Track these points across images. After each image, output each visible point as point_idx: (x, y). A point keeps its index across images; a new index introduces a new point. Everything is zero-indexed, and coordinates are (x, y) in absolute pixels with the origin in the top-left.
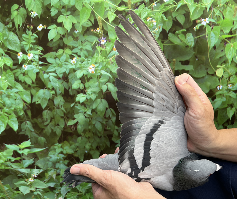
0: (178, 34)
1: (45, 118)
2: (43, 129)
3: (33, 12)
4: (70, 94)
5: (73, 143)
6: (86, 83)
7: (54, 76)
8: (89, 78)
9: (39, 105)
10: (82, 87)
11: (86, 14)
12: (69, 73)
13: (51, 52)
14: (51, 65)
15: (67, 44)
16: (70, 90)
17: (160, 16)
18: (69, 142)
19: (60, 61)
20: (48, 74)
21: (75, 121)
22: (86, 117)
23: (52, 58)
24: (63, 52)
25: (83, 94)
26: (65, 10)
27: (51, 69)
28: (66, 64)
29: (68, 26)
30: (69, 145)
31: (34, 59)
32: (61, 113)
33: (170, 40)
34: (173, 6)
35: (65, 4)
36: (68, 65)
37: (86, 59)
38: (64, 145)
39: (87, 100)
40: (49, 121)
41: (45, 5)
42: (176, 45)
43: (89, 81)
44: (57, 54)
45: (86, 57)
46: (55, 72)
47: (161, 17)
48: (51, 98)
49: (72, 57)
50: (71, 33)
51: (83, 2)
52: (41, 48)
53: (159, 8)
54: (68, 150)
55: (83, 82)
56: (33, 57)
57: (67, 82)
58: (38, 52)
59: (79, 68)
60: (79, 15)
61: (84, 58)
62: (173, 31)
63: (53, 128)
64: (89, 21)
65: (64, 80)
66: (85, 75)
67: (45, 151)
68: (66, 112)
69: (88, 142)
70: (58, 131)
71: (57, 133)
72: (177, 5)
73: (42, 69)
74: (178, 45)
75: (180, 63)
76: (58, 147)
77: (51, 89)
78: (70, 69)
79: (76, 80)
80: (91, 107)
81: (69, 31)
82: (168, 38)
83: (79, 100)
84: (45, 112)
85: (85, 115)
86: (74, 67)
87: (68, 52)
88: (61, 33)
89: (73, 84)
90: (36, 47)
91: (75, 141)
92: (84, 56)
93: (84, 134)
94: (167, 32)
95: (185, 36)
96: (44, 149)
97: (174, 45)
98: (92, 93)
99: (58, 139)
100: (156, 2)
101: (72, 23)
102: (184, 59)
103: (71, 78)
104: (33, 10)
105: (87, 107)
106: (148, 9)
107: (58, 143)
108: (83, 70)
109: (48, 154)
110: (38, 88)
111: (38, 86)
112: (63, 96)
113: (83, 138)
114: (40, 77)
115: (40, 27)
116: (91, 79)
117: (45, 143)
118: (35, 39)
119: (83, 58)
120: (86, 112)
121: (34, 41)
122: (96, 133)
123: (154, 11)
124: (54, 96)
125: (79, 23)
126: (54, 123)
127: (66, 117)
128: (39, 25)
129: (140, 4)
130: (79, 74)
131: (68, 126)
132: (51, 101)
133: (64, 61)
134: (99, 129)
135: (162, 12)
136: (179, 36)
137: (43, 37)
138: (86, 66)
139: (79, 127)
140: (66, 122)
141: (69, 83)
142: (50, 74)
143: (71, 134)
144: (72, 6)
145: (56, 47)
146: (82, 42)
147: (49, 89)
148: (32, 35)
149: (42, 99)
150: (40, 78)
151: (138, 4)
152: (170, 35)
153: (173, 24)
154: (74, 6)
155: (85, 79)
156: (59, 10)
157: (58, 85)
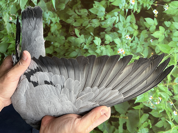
0: (147, 121)
1: (81, 10)
2: (72, 8)
3: (168, 7)
4: (101, 32)
5: (60, 32)
6: (110, 46)
7: (116, 21)
8: (114, 49)
9: (92, 7)
10: (106, 43)
11: (165, 49)
12: (118, 33)
13: (136, 20)
14: (125, 19)
15: (141, 33)
16: (104, 33)
17: (162, 107)
18: (60, 29)
19: (128, 26)
20: (118, 15)
21: (78, 35)
22: (81, 44)
23: (131, 20)
24: (135, 29)
25: (101, 43)
26: (169, 33)
27: (122, 18)
28: (125, 31)
29: (156, 34)
30: (58, 29)
31: (130, 5)
32: (85, 24)
33: (143, 114)
34: (170, 118)
35: (174, 33)
36: (125, 32)
37: (129, 47)
38: (58, 25)
39: (95, 46)
40: (79, 14)
41: (173, 17)
42: (139, 120)
43: (111, 48)
44: (134, 24)
45: (131, 47)
46: (119, 21)
47: (162, 109)
48: (98, 17)
49: (131, 36)
50: (150, 36)
51: (175, 47)
52: (139, 11)
53: (169, 107)
54: (54, 28)
55: (111, 44)
56: (132, 4)
57: (111, 31)
58: (136, 9)
59: (122, 41)
60: (165, 44)
61: (130, 46)
62: (150, 117)
63: (73, 16)
64: (159, 52)
65: (112, 28)
66: (116, 45)
67: (53, 9)
68: (86, 28)
69: (61, 45)
70: (70, 21)
71: (68, 20)
72: (171, 121)
73: (122, 11)
74: (139, 121)
75: (125, 123)
76: (56, 19)
77: (106, 17)
78: (121, 34)
79: (112, 38)
80: (90, 49)
81: (152, 35)
82: (145, 114)
83: (96, 39)
84: (86, 11)
85: (83, 44)
86: (123, 37)
87: (136, 33)
88: (150, 28)
89: (109, 35)
90: (140, 8)
91: (61, 34)
92: (132, 46)
93: (67, 41)
94: (149, 113)
95: (146, 127)
96: (55, 8)
97: (139, 118)
98: (101, 51)
99: (64, 20)
100: (173, 105)
101: (158, 38)
102: (128, 125)
103: (114, 34)
104: (169, 7)
105: (90, 46)
106: (168, 98)
107: (59, 20)
108: (121, 44)
109: (51, 11)
110: (106, 7)
111: (108, 7)
112: (99, 26)
113: (64, 41)
114: (116, 9)
115: (155, 12)
116: (113, 50)
117: (60, 9)
118: (146, 7)
119: (131, 44)
120: (86, 44)
121: (145, 6)
122: (68, 52)
123: (167, 102)
124: (100, 19)
125: (158, 43)
126: (77, 18)
127: (82, 28)
128: (157, 11)
129: (172, 92)
130: (117, 41)
131: (74, 29)
132: (96, 16)
133: (128, 30)
134: (71, 54)
135: (165, 109)
136: (146, 122)
137: (148, 13)
138: (124, 47)
139: (73, 38)
140: (77, 28)
141: (110, 32)
142: (118, 17)
143: (67, 31)
144: (172, 39)
145: (139, 24)
146: (143, 45)
147: (105, 15)
148: (149, 5)
149: (97, 10)
150: (114, 9)
151: (172, 91)
152: (147, 115)
153: (155, 117)
154: (172, 40)
155: (113, 45)
156: (169, 28)
157: (109, 23)
